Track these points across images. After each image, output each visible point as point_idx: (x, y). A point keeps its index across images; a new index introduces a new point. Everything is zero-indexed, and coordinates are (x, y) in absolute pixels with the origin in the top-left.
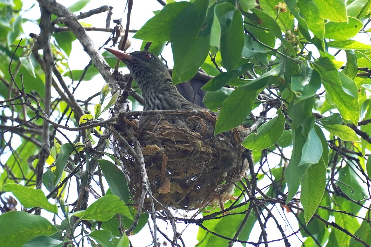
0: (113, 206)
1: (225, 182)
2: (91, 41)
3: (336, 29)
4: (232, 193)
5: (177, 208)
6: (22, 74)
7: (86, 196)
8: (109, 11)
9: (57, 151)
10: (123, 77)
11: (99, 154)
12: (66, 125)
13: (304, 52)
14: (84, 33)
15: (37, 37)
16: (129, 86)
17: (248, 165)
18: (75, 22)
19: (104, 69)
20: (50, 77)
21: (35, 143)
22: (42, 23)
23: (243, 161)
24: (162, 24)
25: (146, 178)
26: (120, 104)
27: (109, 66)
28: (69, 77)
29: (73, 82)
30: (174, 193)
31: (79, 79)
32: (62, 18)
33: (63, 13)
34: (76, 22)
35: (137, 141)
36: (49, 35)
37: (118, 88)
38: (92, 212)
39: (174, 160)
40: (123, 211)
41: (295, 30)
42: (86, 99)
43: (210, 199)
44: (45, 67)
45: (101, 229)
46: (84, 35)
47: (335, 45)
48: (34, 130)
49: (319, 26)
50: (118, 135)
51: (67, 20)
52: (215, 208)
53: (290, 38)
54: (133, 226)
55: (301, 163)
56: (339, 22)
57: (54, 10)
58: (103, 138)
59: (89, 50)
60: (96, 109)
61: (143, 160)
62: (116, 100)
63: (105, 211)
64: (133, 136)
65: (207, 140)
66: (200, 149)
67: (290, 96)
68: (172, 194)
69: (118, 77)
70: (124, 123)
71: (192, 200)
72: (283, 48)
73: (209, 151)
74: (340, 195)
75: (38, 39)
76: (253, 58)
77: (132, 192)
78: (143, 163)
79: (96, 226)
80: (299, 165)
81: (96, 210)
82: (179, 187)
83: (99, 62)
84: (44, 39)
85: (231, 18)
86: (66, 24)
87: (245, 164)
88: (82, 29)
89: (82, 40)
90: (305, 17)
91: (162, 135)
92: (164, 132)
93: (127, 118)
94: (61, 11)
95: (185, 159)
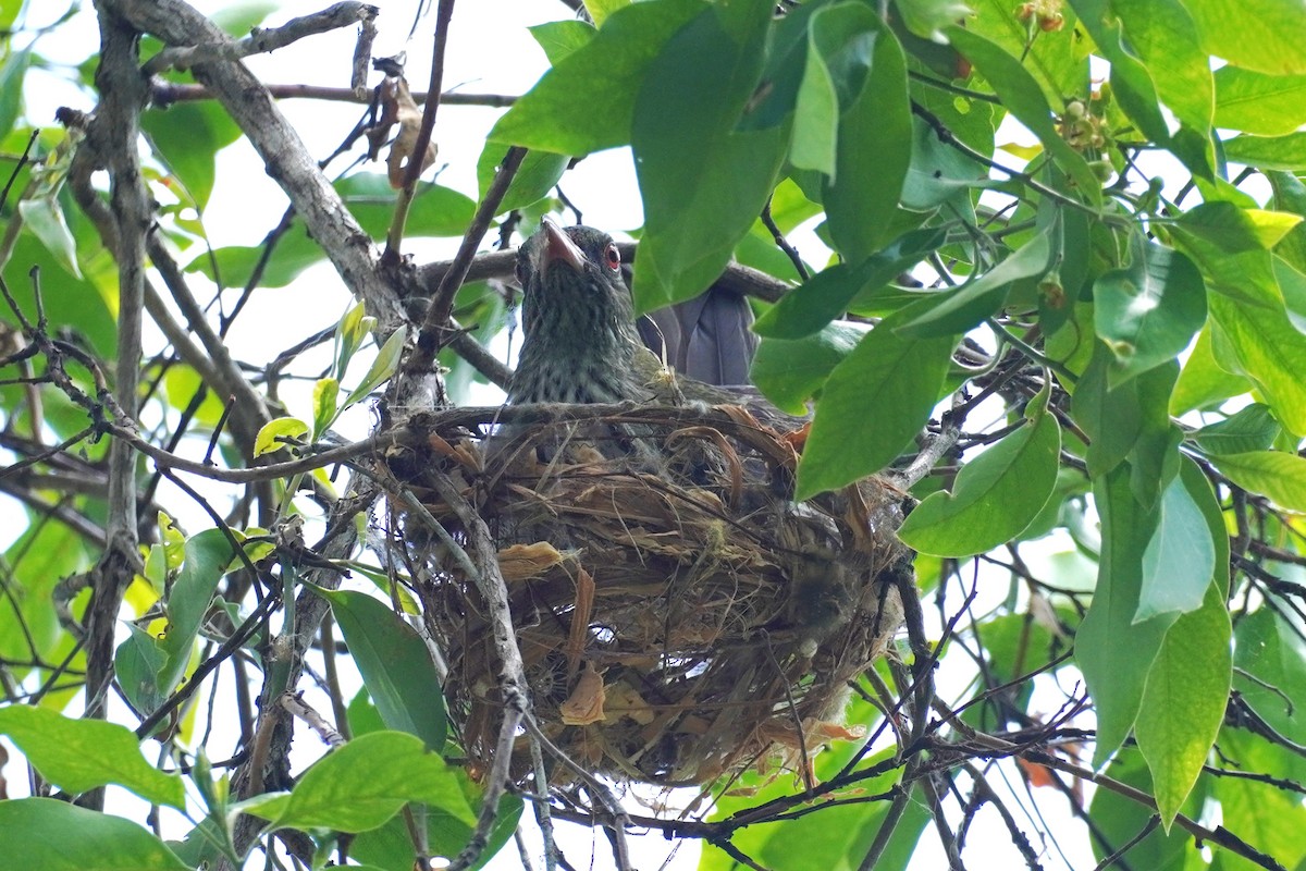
0: (397, 776)
1: (811, 677)
2: (293, 139)
3: (1254, 91)
4: (839, 719)
5: (630, 778)
6: (36, 268)
7: (284, 733)
8: (364, 23)
9: (170, 559)
10: (416, 276)
11: (331, 571)
12: (208, 461)
13: (1129, 180)
14: (268, 109)
15: (86, 122)
16: (443, 308)
17: (901, 609)
18: (230, 66)
19: (346, 247)
20: (135, 276)
21: (74, 526)
22: (107, 68)
23: (882, 597)
24: (599, 83)
25: (514, 665)
26: (408, 379)
27: (365, 234)
28: (205, 273)
29: (220, 291)
30: (617, 721)
31: (246, 281)
32: (183, 51)
33: (187, 31)
34: (235, 65)
35: (478, 522)
36: (130, 116)
37: (399, 317)
38: (316, 798)
39: (618, 591)
40: (436, 792)
41: (1092, 98)
42: (272, 359)
43: (755, 741)
44: (118, 238)
45: (351, 862)
46: (267, 115)
47: (1249, 154)
48: (71, 476)
49: (1193, 84)
50: (404, 500)
51: (202, 59)
52: (773, 777)
53: (1078, 131)
54: (470, 849)
55: (1142, 615)
56: (1283, 72)
57: (150, 18)
58: (348, 506)
59: (287, 172)
60: (319, 397)
61: (501, 594)
62: (393, 365)
63: (366, 792)
64: (461, 503)
65: (743, 519)
66: (717, 552)
67: (1076, 349)
68: (611, 727)
69: (397, 273)
70: (425, 451)
71: (687, 750)
72: (1052, 170)
73: (750, 560)
74: (1242, 725)
75: (89, 131)
76: (938, 209)
77: (455, 714)
78: (501, 606)
79: (330, 852)
80: (1133, 623)
81: (334, 791)
82: (638, 700)
83: (327, 218)
84: (113, 131)
85: (868, 61)
86: (199, 73)
87: (888, 608)
88: (258, 94)
89: (258, 134)
90: (1139, 50)
91: (572, 500)
92: (578, 489)
93: (441, 432)
94: (178, 22)
95: (662, 587)
